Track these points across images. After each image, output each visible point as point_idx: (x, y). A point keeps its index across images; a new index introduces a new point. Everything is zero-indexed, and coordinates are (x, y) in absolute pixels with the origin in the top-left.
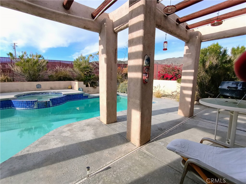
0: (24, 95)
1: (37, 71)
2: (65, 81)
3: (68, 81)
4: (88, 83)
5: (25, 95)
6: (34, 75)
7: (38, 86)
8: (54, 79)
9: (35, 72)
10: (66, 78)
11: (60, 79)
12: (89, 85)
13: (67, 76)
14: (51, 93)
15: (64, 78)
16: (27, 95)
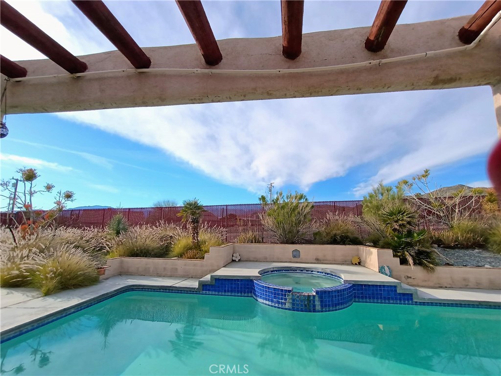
0: (272, 271)
1: (295, 224)
2: (344, 244)
3: (351, 247)
4: (406, 253)
5: (274, 271)
6: (290, 232)
7: (295, 253)
8: (322, 239)
9: (292, 225)
10: (347, 237)
11: (334, 241)
12: (411, 261)
13: (349, 234)
14: (318, 272)
15: (342, 237)
16: (276, 271)
